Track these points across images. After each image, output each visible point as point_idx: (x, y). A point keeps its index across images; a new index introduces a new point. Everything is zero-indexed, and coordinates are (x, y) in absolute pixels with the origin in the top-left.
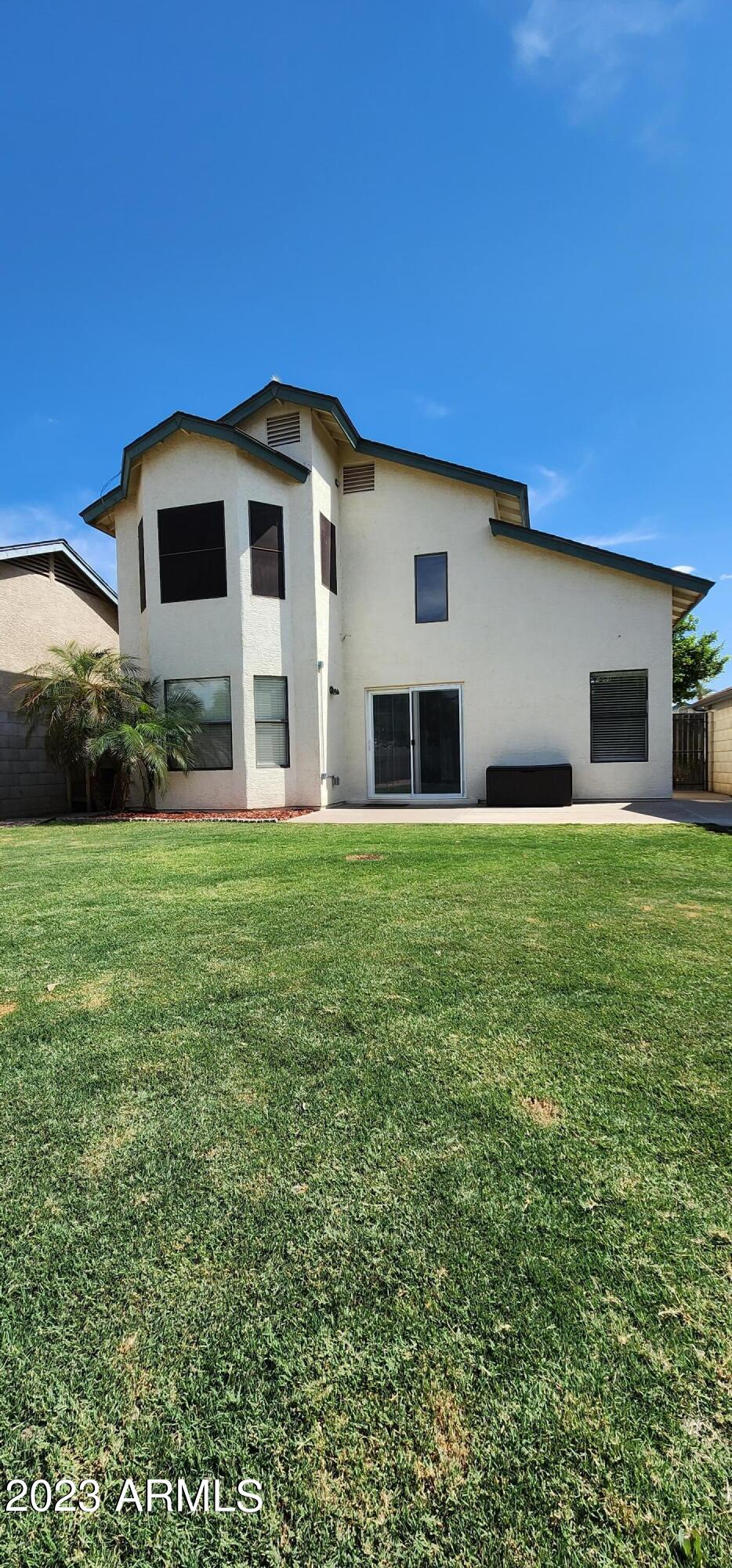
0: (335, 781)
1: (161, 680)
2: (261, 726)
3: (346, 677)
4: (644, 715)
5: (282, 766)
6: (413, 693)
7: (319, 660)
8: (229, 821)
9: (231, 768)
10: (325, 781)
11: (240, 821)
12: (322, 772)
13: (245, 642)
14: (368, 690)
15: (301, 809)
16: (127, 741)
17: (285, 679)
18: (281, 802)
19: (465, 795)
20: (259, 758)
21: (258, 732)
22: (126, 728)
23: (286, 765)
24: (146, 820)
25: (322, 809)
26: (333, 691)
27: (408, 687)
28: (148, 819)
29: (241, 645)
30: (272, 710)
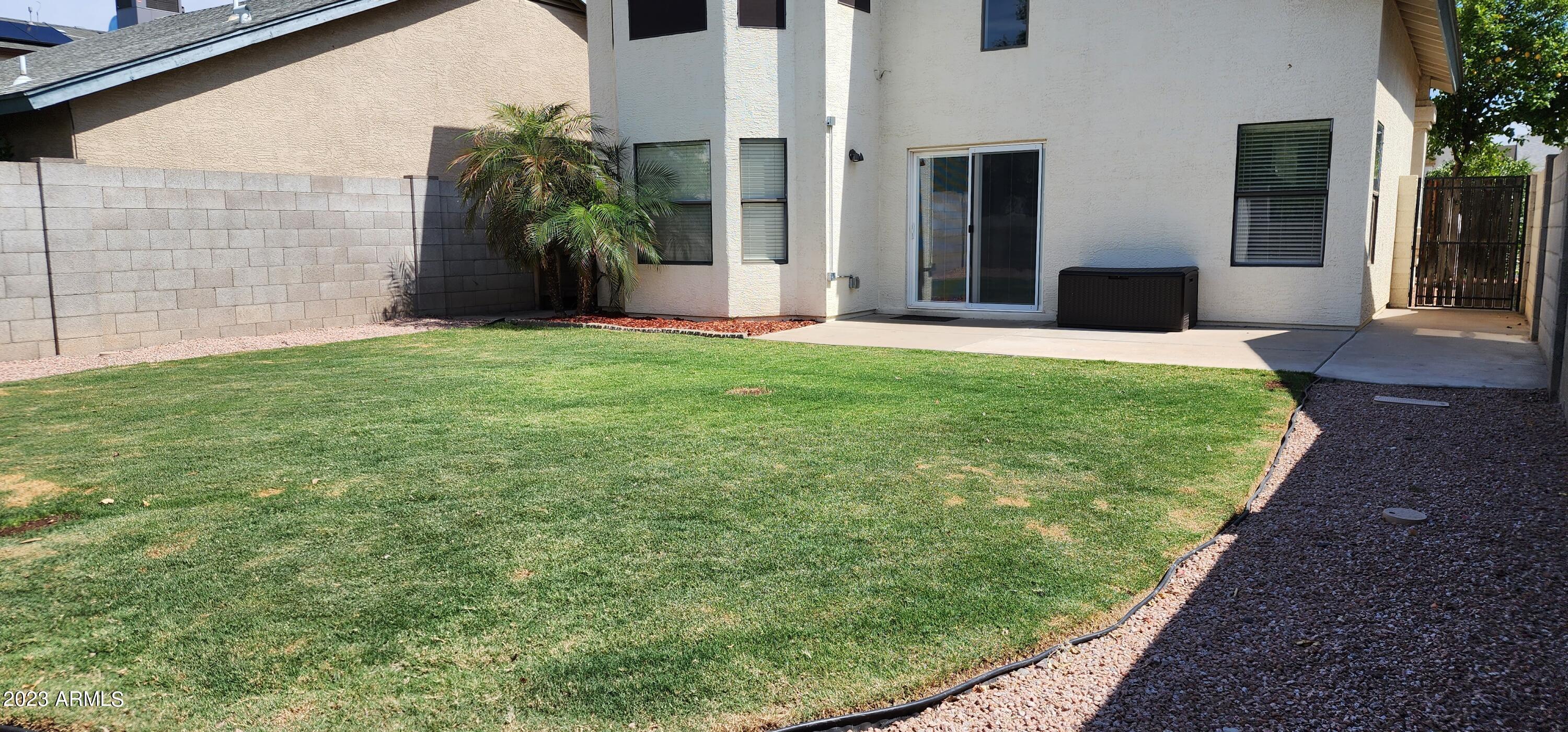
0: (854, 282)
1: (630, 144)
2: (750, 206)
3: (882, 132)
4: (1323, 193)
5: (778, 262)
6: (973, 157)
7: (828, 114)
8: (691, 333)
9: (710, 263)
10: (834, 284)
11: (703, 335)
12: (828, 271)
13: (729, 93)
14: (911, 151)
15: (800, 319)
16: (577, 229)
17: (784, 142)
18: (774, 309)
19: (1041, 307)
20: (745, 251)
21: (745, 216)
22: (578, 211)
23: (783, 261)
24: (600, 327)
25: (828, 321)
26: (854, 156)
27: (967, 146)
28: (603, 325)
29: (724, 97)
30: (764, 187)
